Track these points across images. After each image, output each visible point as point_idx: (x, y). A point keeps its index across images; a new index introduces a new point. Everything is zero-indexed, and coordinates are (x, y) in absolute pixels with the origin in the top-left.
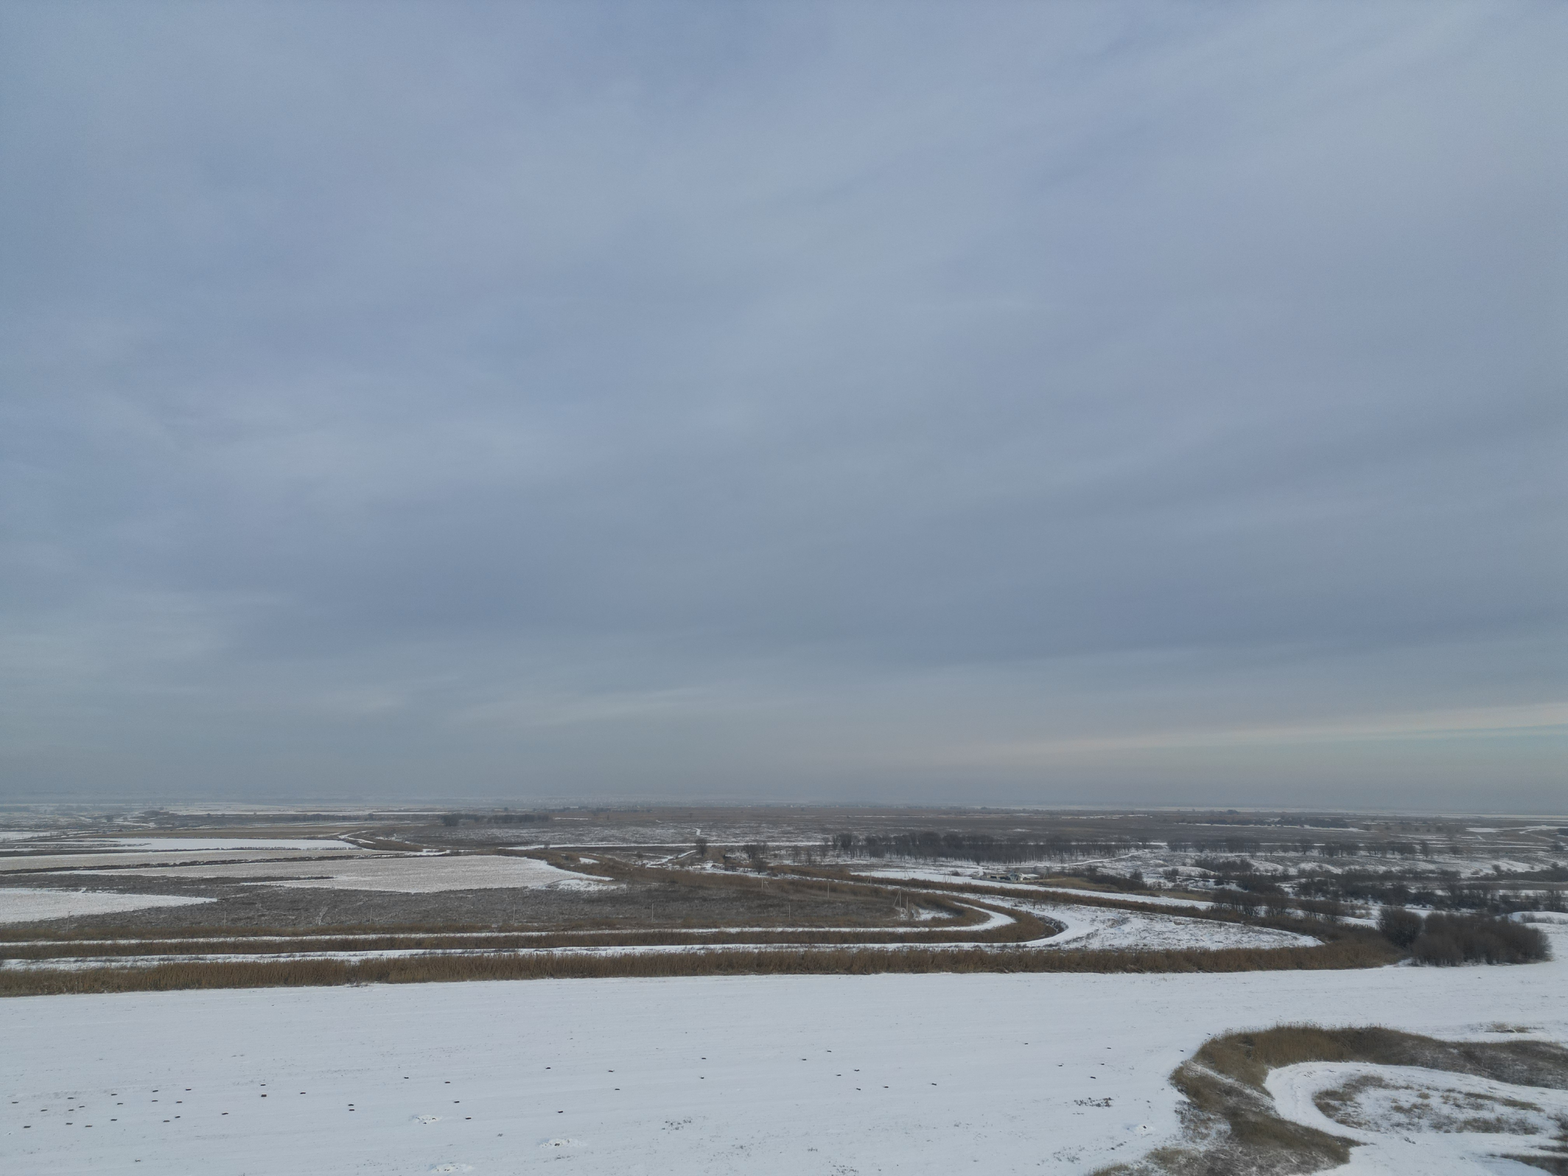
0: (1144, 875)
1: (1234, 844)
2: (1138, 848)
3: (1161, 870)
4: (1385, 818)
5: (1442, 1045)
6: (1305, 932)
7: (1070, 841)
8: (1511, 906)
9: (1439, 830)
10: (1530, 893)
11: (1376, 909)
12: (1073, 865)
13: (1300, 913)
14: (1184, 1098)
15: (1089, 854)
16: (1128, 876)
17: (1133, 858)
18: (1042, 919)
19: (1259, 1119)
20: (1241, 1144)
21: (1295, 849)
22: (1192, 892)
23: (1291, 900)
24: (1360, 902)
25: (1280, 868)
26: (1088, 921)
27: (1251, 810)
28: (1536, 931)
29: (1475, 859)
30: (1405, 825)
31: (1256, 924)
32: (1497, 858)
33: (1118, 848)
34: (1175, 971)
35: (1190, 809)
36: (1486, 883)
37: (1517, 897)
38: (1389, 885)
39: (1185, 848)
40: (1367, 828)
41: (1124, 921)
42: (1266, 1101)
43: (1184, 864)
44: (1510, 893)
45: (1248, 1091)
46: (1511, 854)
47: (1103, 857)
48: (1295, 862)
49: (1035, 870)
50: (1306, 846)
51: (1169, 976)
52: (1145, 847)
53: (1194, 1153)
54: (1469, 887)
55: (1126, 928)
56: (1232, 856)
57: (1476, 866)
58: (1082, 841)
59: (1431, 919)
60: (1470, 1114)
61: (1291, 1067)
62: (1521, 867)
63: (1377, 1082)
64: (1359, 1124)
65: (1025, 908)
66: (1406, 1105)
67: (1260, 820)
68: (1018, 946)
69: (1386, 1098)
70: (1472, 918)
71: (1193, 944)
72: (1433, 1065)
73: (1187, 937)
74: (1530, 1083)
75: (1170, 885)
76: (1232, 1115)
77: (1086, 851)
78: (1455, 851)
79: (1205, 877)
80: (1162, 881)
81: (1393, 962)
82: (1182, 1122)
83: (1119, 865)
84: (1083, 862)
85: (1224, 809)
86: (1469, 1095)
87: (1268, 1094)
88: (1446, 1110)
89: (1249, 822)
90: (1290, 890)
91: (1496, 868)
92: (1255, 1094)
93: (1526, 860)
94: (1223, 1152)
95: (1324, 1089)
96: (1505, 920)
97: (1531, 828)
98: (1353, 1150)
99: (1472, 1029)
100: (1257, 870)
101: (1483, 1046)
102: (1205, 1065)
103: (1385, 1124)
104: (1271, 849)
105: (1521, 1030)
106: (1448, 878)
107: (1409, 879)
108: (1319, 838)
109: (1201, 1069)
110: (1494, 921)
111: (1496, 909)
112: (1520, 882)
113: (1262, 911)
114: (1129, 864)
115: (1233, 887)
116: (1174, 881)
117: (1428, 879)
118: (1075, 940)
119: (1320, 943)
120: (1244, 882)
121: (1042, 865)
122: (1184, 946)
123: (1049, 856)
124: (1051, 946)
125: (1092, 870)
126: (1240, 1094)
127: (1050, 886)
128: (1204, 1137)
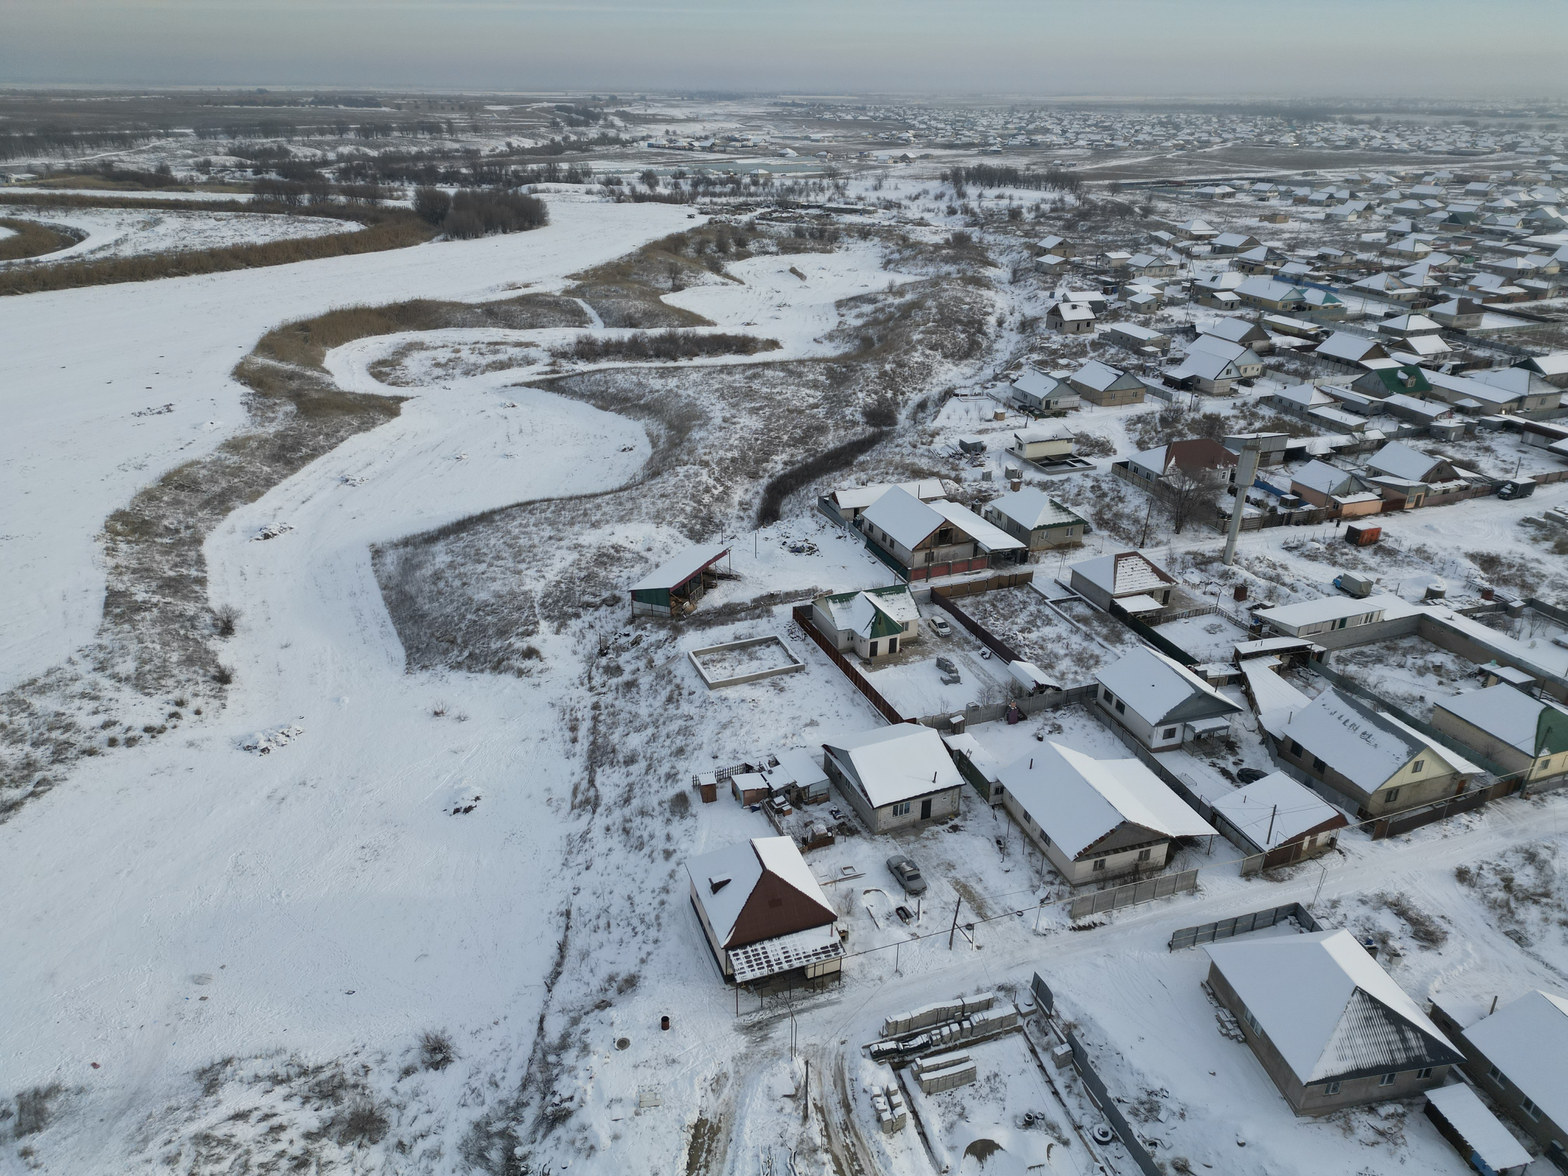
0: (172, 168)
1: (269, 129)
2: (159, 136)
3: (191, 161)
4: (414, 96)
5: (469, 307)
6: (348, 218)
7: (70, 130)
8: (521, 180)
9: (462, 108)
10: (535, 167)
11: (411, 190)
12: (81, 160)
13: (342, 199)
14: (248, 390)
15: (99, 146)
16: (153, 170)
17: (155, 149)
18: (53, 228)
19: (322, 395)
20: (307, 419)
21: (332, 132)
22: (229, 184)
23: (332, 187)
24: (396, 184)
25: (319, 153)
26: (113, 224)
27: (283, 89)
28: (538, 201)
29: (491, 137)
30: (433, 103)
31: (301, 213)
32: (509, 136)
33: (135, 137)
34: (223, 270)
35: (214, 88)
36: (501, 160)
37: (525, 171)
38: (421, 166)
39: (215, 135)
40: (399, 107)
41: (157, 222)
42: (327, 378)
43: (217, 154)
44: (519, 168)
45: (309, 373)
46: (521, 131)
47: (118, 148)
48: (333, 146)
49: (30, 169)
50: (342, 129)
51: (217, 275)
52: (168, 135)
53: (265, 436)
54: (488, 164)
55: (161, 229)
56: (267, 142)
57: (493, 143)
58: (86, 130)
59: (459, 196)
60: (490, 358)
61: (346, 345)
62: (528, 143)
63: (420, 346)
64: (407, 383)
65: (27, 216)
66: (443, 361)
67: (293, 100)
68: (29, 263)
69: (427, 358)
70: (490, 195)
71: (238, 240)
72: (463, 325)
73: (231, 233)
74: (532, 326)
75: (204, 178)
76: (297, 396)
77: (96, 142)
78: (476, 129)
79: (241, 167)
80: (194, 173)
81: (429, 239)
82: (249, 411)
83: (140, 158)
84: (94, 156)
85: (254, 88)
86: (490, 344)
87: (328, 372)
88: (473, 359)
89: (281, 103)
90: (330, 176)
91: (509, 145)
92: (316, 374)
93: (532, 136)
94: (292, 429)
95: (376, 359)
96: (516, 193)
97: (535, 106)
98: (403, 405)
99: (492, 290)
100: (296, 156)
101: (500, 303)
102: (265, 357)
103: (427, 379)
104: (308, 133)
105: (527, 286)
106: (471, 155)
107: (439, 159)
108: (354, 119)
109: (261, 361)
110: (507, 194)
111: (509, 184)
112: (527, 157)
113: (305, 199)
114: (152, 156)
115: (273, 176)
116: (208, 173)
117: (454, 157)
118: (101, 248)
119: (363, 227)
120: (283, 170)
121: (38, 161)
122: (228, 243)
123: (45, 150)
124: (72, 258)
125: (107, 165)
126: (302, 376)
127: (56, 187)
128: (272, 420)
